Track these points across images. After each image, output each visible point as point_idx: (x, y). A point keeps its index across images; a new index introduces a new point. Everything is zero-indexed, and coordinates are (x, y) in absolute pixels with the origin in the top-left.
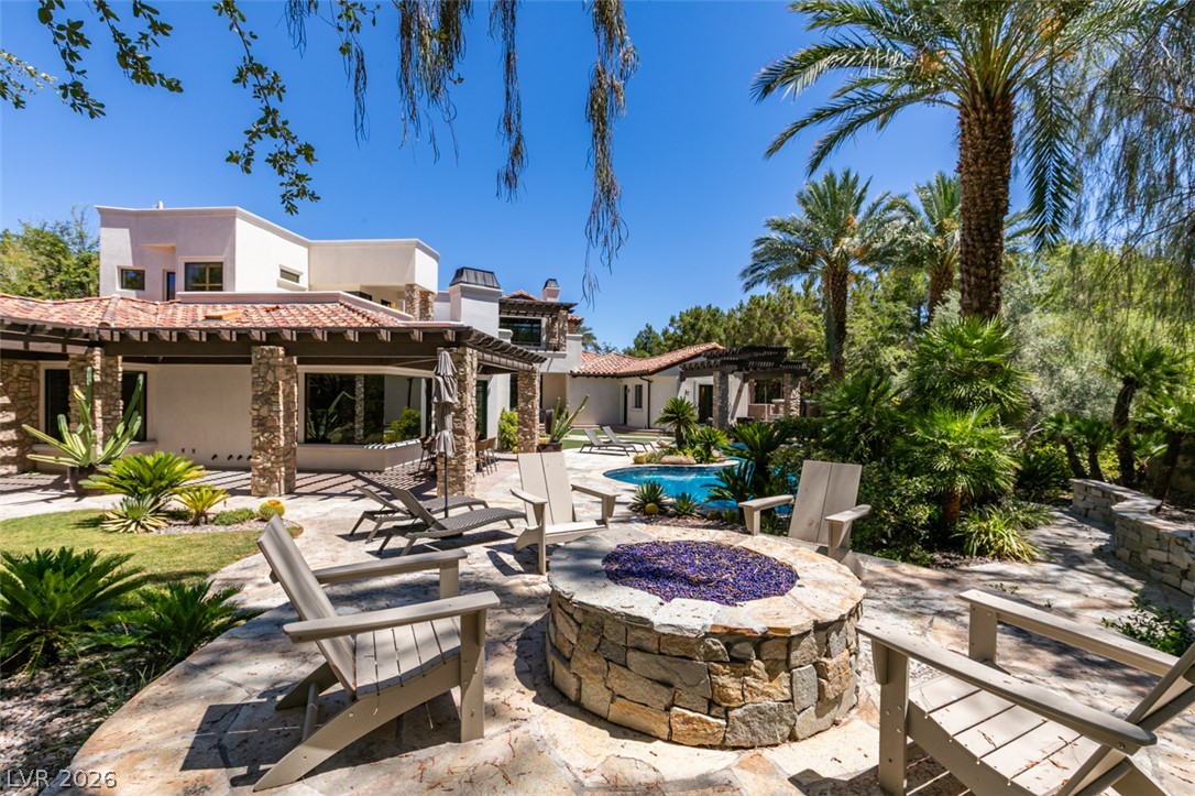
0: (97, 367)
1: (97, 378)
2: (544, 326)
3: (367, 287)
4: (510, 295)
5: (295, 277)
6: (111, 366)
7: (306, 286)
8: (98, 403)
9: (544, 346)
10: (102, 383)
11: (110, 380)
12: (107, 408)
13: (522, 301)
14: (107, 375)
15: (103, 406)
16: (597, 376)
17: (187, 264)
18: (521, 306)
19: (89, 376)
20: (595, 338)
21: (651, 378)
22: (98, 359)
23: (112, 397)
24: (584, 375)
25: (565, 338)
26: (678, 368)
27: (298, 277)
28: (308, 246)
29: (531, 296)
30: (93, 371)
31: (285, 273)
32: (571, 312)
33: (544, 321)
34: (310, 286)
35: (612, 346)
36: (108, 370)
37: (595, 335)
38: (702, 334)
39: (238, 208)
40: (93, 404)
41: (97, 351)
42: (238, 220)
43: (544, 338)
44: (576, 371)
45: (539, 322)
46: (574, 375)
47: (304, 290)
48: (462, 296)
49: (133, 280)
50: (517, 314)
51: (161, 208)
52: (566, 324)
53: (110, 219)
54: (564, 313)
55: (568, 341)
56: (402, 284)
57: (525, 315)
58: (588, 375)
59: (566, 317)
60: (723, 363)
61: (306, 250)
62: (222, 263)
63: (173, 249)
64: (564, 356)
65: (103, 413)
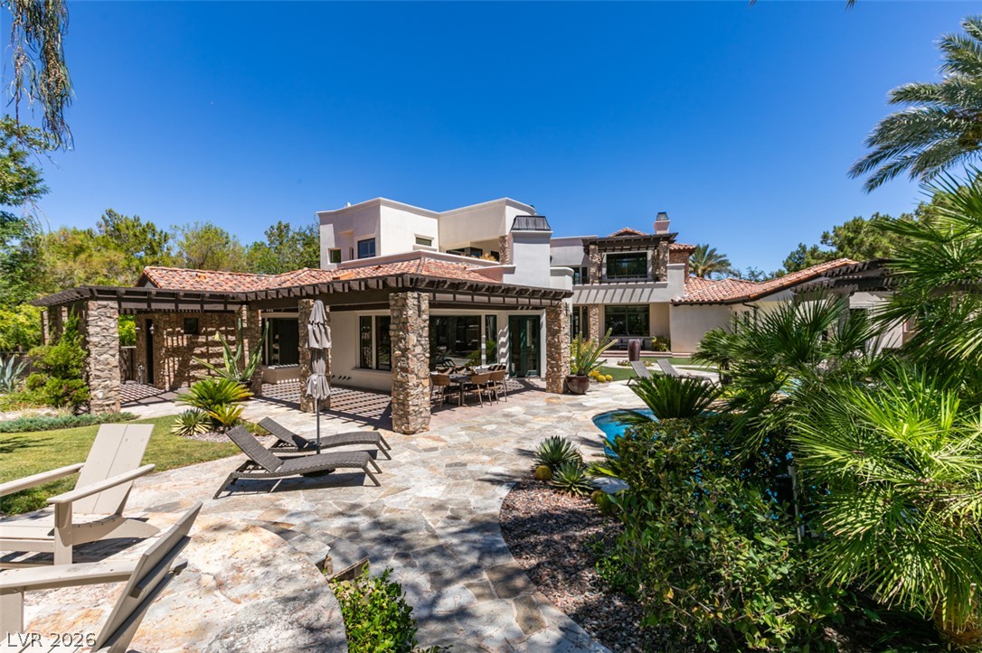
0: (245, 318)
1: (245, 325)
2: (649, 258)
3: (477, 243)
4: (616, 233)
5: (428, 242)
6: (254, 317)
7: (437, 248)
8: (246, 341)
9: (650, 277)
10: (248, 328)
11: (253, 326)
12: (252, 345)
13: (627, 236)
14: (251, 323)
15: (249, 343)
16: (702, 303)
17: (359, 242)
18: (628, 241)
19: (239, 324)
20: (730, 265)
21: (758, 303)
22: (245, 312)
23: (255, 337)
24: (686, 303)
25: (666, 268)
26: (789, 292)
27: (430, 241)
28: (437, 217)
29: (636, 231)
30: (242, 320)
31: (420, 240)
32: (673, 242)
33: (650, 253)
34: (440, 247)
35: (758, 270)
36: (252, 320)
37: (730, 262)
38: (864, 248)
39: (381, 198)
40: (243, 342)
41: (244, 307)
42: (382, 207)
43: (650, 270)
44: (677, 299)
45: (645, 255)
46: (676, 304)
47: (435, 250)
48: (514, 242)
49: (336, 256)
50: (622, 250)
51: (349, 205)
52: (668, 255)
53: (325, 219)
54: (664, 244)
55: (668, 271)
56: (497, 237)
57: (630, 249)
58: (692, 303)
59: (667, 248)
60: (838, 283)
61: (436, 220)
62: (374, 239)
63: (352, 233)
64: (665, 286)
65: (249, 348)
